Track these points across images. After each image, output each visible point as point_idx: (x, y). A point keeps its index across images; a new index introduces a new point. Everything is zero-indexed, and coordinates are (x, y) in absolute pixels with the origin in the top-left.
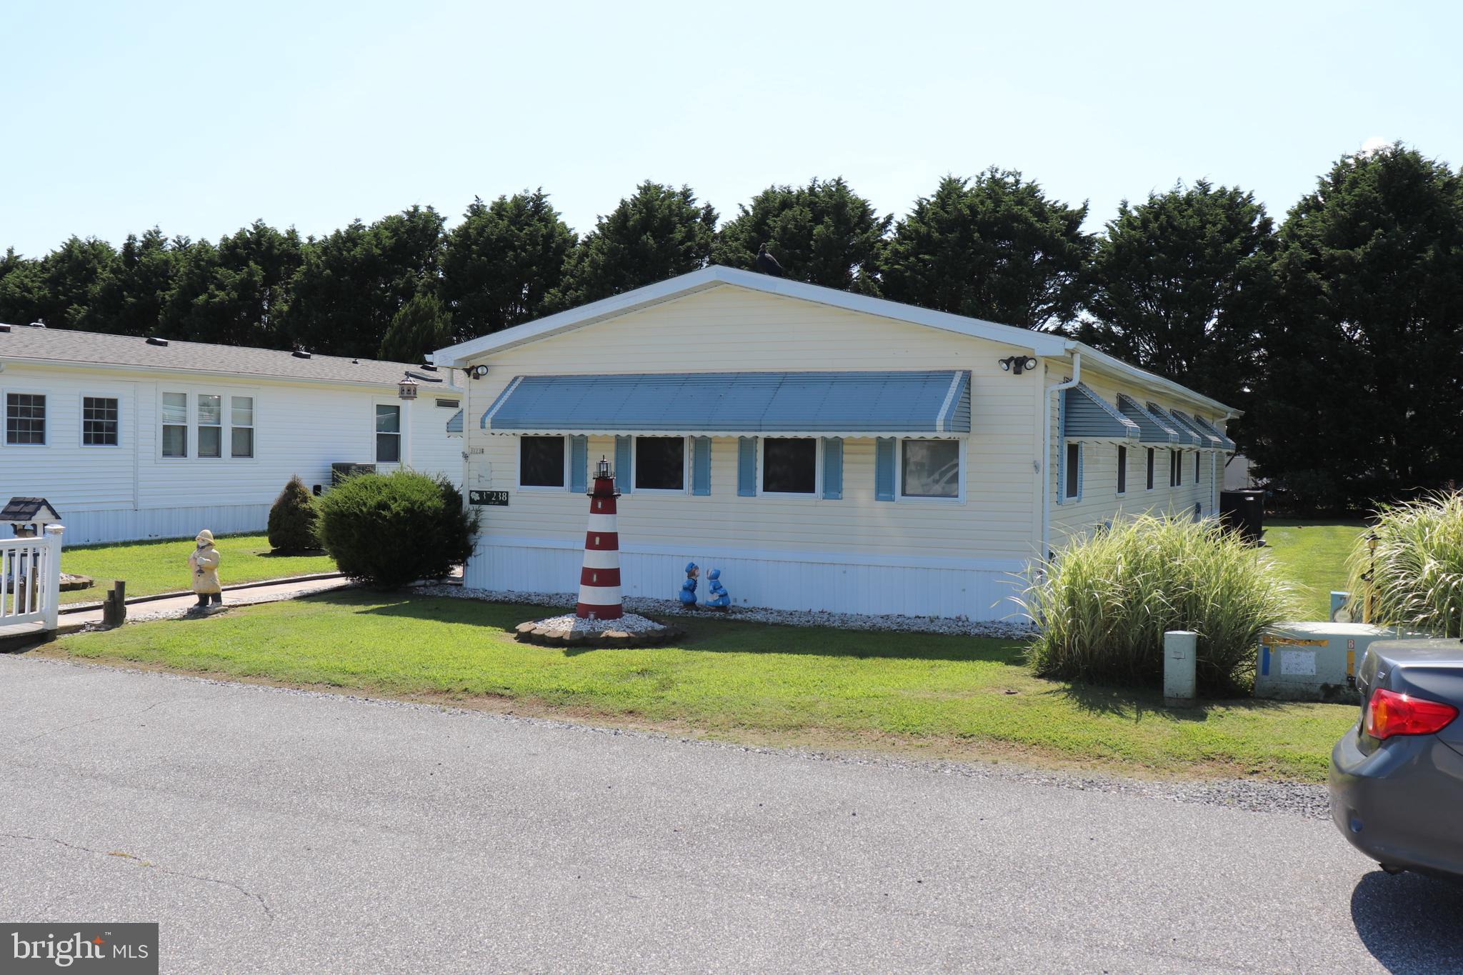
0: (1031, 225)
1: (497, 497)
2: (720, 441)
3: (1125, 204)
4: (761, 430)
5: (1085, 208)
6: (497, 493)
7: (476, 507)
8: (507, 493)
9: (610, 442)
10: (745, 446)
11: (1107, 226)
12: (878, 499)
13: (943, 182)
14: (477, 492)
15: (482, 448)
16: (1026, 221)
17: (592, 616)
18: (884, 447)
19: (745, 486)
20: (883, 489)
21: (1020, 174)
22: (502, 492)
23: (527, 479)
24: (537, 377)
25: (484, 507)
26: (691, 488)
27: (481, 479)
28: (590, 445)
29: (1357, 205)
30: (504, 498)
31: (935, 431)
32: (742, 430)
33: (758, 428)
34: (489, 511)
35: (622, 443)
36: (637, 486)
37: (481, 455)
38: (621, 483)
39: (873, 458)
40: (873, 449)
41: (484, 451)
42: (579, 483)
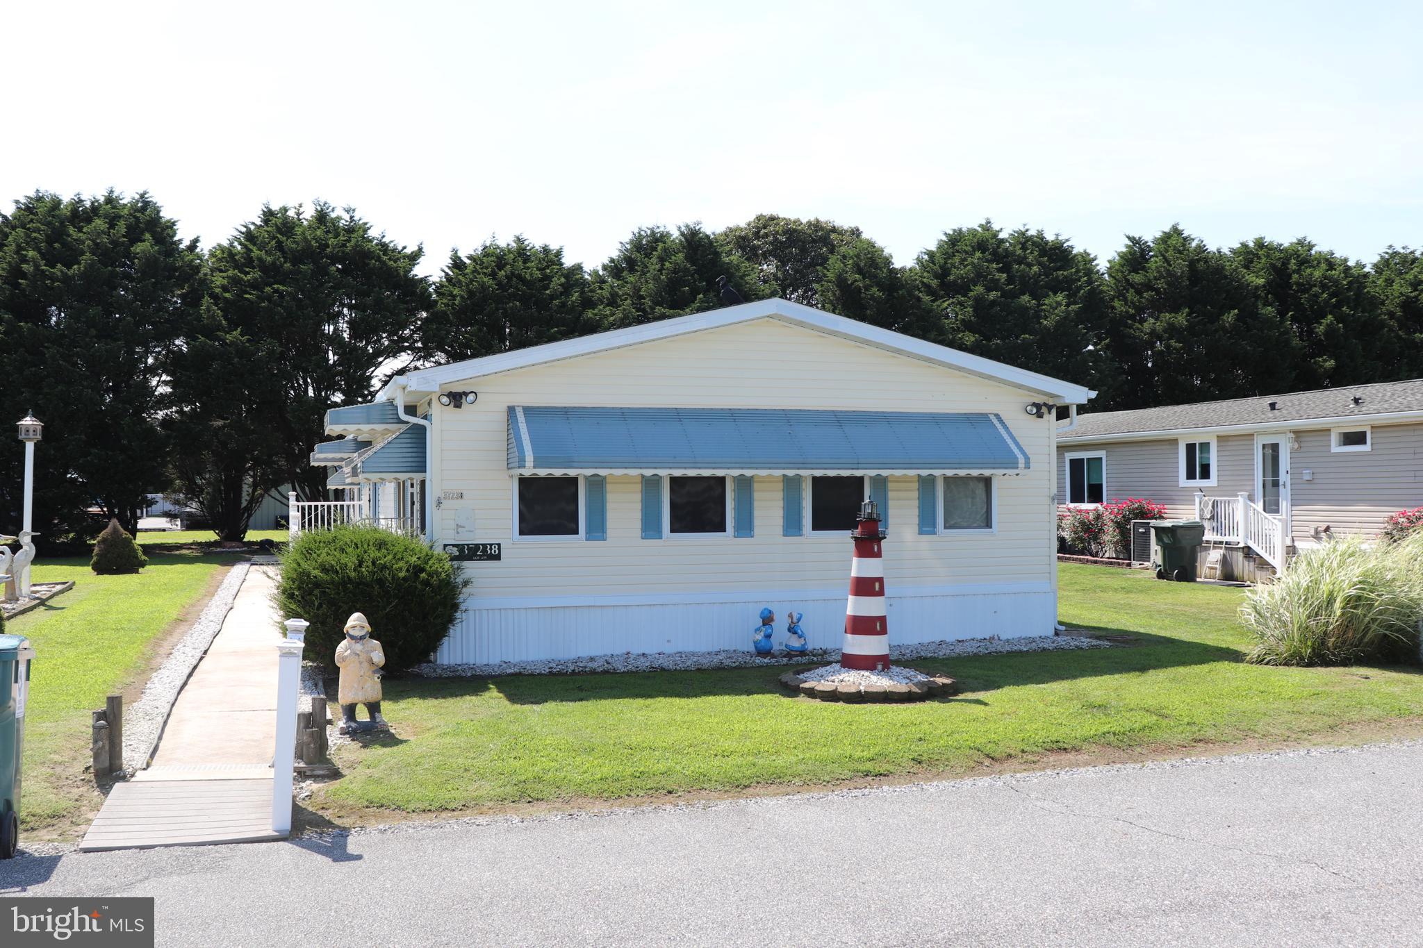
0: (384, 263)
1: (484, 550)
2: (763, 480)
3: (455, 252)
4: (858, 469)
5: (420, 250)
6: (485, 546)
7: (456, 564)
8: (499, 545)
9: (635, 483)
10: (791, 485)
11: (443, 271)
12: (921, 533)
13: (265, 210)
14: (454, 546)
15: (461, 492)
16: (379, 259)
18: (927, 484)
19: (792, 526)
20: (926, 524)
21: (354, 210)
22: (491, 545)
23: (528, 526)
24: (538, 408)
25: (466, 564)
26: (733, 530)
27: (460, 529)
28: (609, 487)
29: (675, 272)
30: (495, 551)
31: (1017, 468)
32: (839, 469)
33: (856, 466)
34: (473, 569)
35: (651, 484)
36: (672, 531)
37: (460, 501)
38: (650, 528)
39: (916, 494)
40: (916, 485)
41: (464, 496)
42: (598, 530)
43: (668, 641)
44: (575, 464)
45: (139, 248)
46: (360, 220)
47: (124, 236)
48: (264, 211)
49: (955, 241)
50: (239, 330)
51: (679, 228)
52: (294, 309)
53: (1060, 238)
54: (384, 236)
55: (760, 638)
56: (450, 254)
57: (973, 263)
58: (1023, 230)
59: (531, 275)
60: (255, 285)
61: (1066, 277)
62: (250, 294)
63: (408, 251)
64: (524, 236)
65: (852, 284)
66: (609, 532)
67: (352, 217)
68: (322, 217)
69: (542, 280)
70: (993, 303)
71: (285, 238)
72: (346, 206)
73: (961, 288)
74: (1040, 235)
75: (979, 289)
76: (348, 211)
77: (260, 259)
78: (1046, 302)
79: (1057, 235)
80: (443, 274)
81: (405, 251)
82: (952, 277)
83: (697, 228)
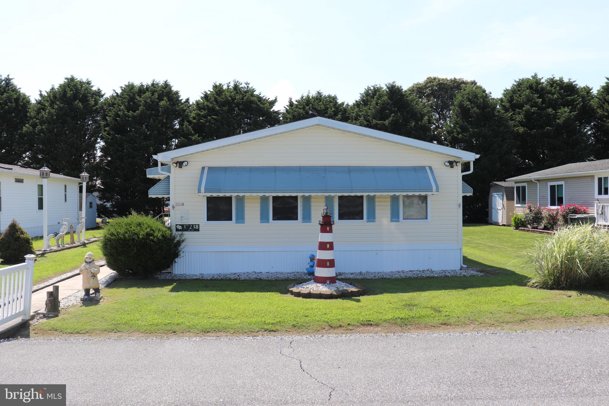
0: (258, 105)
1: (193, 227)
2: (315, 197)
3: (291, 99)
4: (352, 192)
5: (276, 99)
6: (193, 225)
7: (180, 233)
8: (199, 225)
9: (258, 199)
10: (328, 200)
11: (285, 107)
12: (392, 221)
14: (180, 225)
15: (182, 203)
16: (256, 104)
17: (328, 282)
18: (395, 199)
20: (395, 217)
21: (249, 84)
22: (195, 225)
23: (210, 218)
24: (215, 167)
25: (185, 233)
26: (301, 219)
27: (183, 218)
28: (246, 200)
29: (383, 104)
30: (197, 227)
31: (432, 191)
32: (343, 192)
33: (350, 191)
34: (187, 235)
35: (264, 199)
36: (273, 220)
37: (182, 206)
38: (264, 218)
39: (389, 204)
40: (389, 199)
41: (184, 204)
42: (241, 219)
43: (272, 267)
44: (222, 191)
45: (162, 103)
46: (252, 87)
47: (157, 99)
48: (213, 86)
49: (520, 85)
50: (197, 135)
51: (386, 85)
52: (220, 125)
53: (571, 81)
54: (260, 94)
55: (308, 267)
56: (288, 100)
57: (526, 94)
58: (552, 77)
59: (320, 108)
60: (205, 116)
61: (572, 99)
62: (203, 120)
63: (270, 100)
64: (321, 91)
65: (466, 106)
66: (246, 220)
67: (248, 87)
68: (236, 87)
69: (325, 110)
70: (534, 113)
71: (218, 97)
72: (246, 82)
73: (520, 106)
74: (561, 80)
75: (527, 107)
76: (246, 84)
77: (207, 106)
78: (560, 111)
79: (569, 79)
80: (285, 109)
81: (269, 100)
82: (515, 101)
83: (394, 84)
